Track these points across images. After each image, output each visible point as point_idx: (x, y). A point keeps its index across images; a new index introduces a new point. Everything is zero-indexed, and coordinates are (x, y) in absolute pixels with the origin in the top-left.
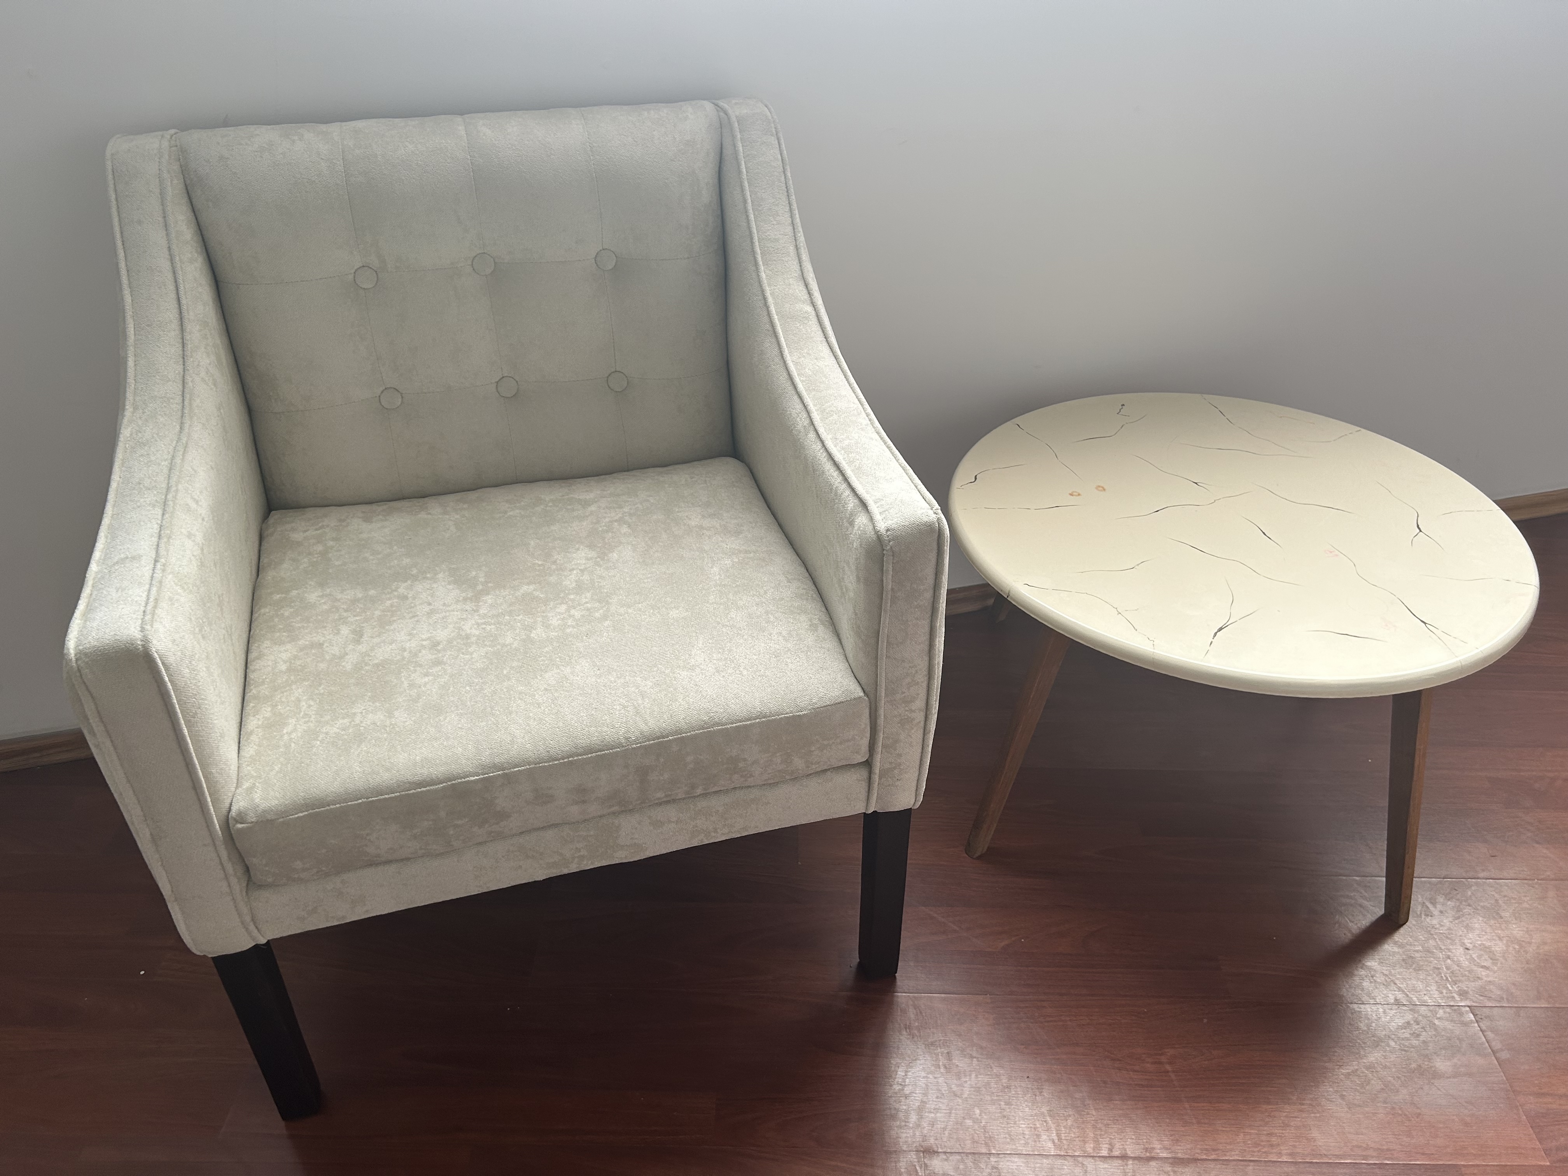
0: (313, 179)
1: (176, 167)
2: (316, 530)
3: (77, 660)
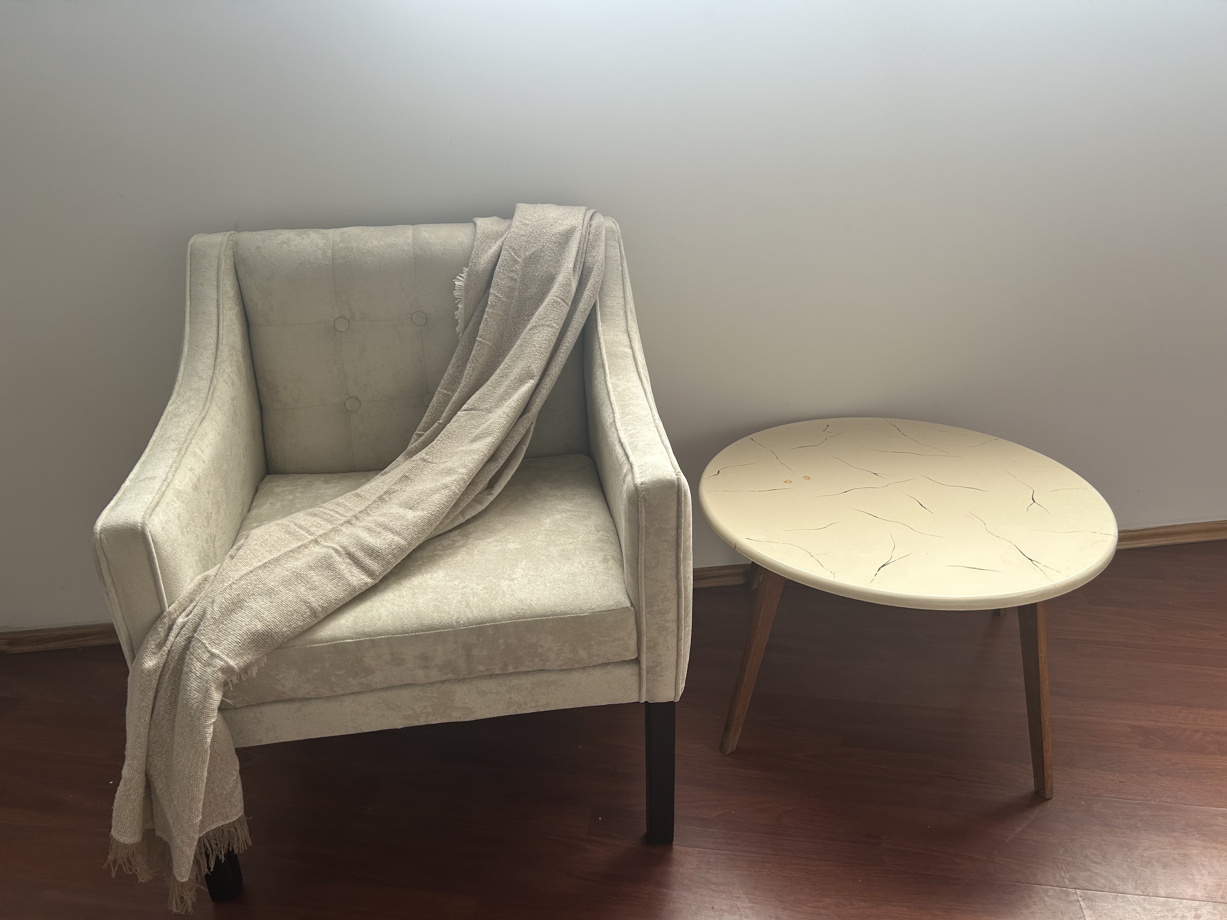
0: (312, 261)
1: (230, 252)
2: (292, 486)
3: (100, 533)
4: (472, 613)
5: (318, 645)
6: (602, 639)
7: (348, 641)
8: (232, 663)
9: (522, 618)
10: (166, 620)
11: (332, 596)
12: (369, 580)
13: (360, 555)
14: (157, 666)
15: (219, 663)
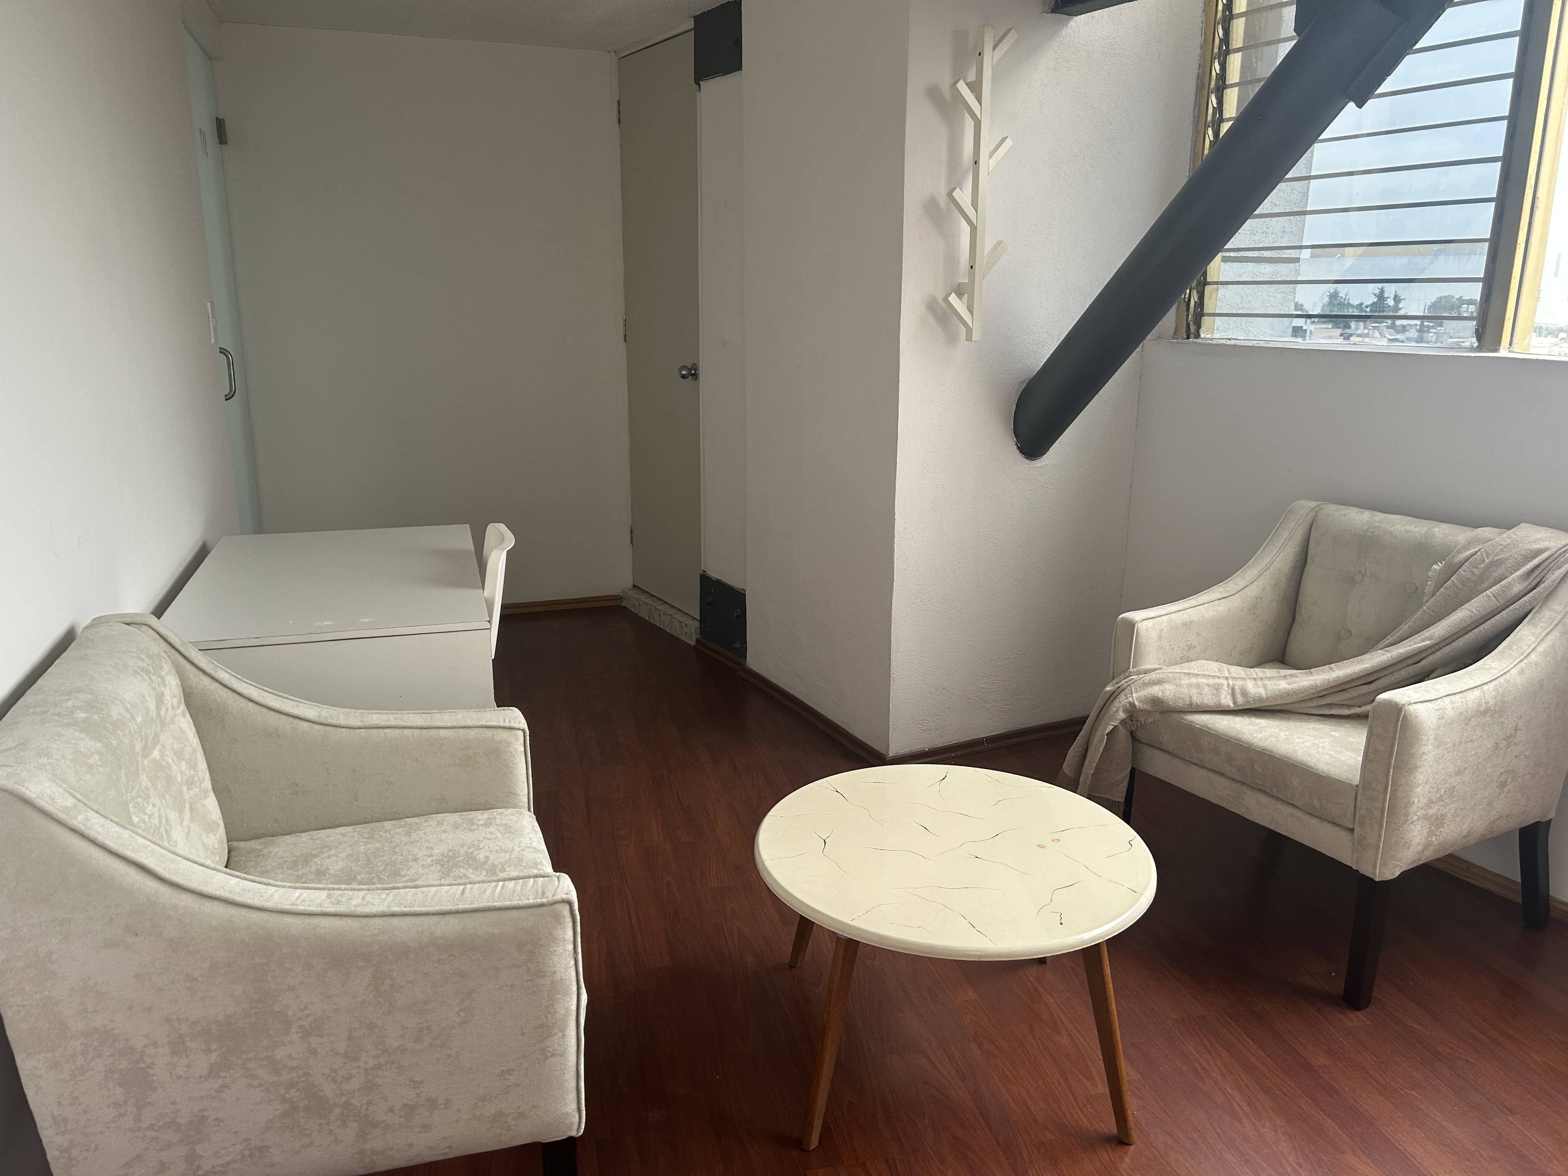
0: (1353, 530)
1: (1314, 514)
3: (1119, 622)
4: (1264, 744)
5: (1185, 722)
6: (1329, 798)
8: (1136, 703)
11: (1206, 701)
12: (1232, 705)
13: (1238, 691)
15: (1131, 699)
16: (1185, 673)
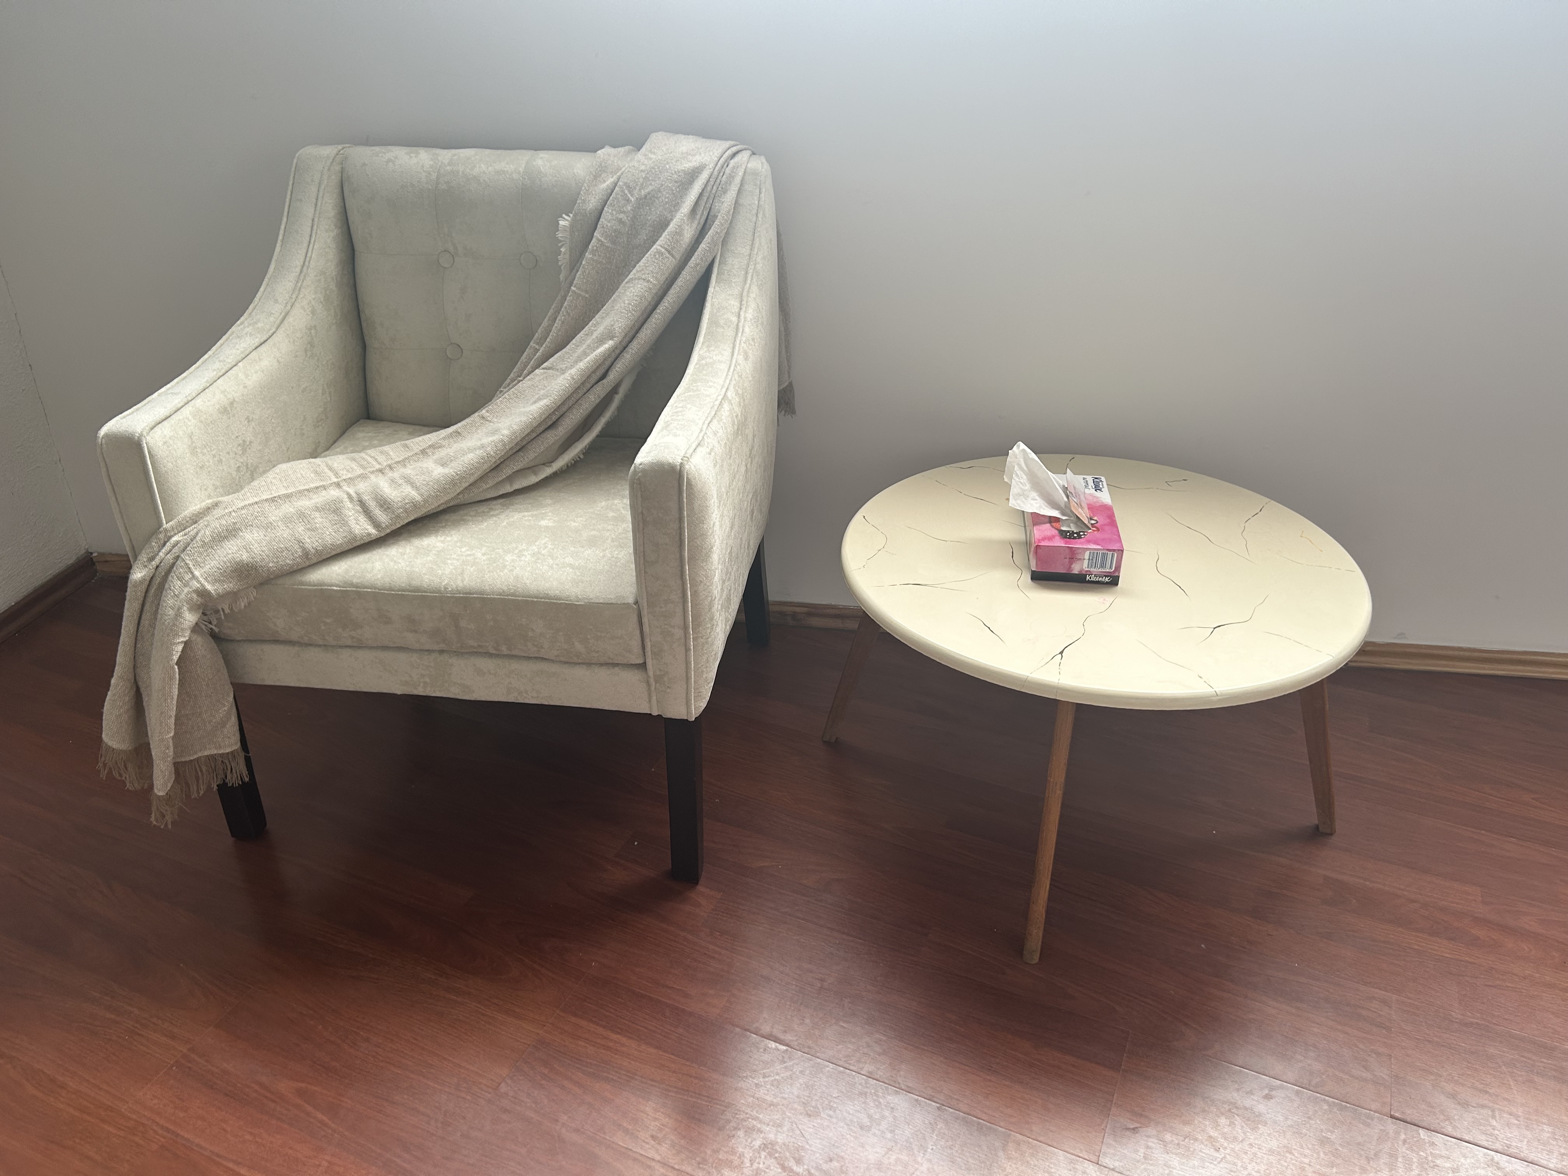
1: (336, 168)
4: (463, 581)
5: (306, 587)
6: (599, 634)
7: (335, 588)
8: (209, 587)
9: (513, 595)
10: (161, 536)
11: (329, 540)
12: (373, 531)
13: (372, 505)
14: (143, 580)
15: (195, 584)
16: (266, 500)
